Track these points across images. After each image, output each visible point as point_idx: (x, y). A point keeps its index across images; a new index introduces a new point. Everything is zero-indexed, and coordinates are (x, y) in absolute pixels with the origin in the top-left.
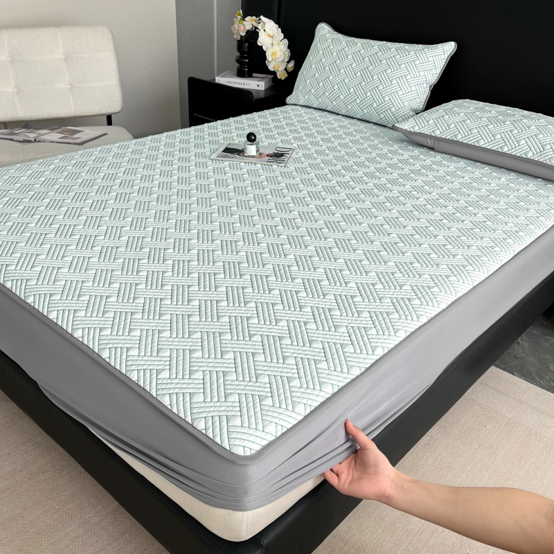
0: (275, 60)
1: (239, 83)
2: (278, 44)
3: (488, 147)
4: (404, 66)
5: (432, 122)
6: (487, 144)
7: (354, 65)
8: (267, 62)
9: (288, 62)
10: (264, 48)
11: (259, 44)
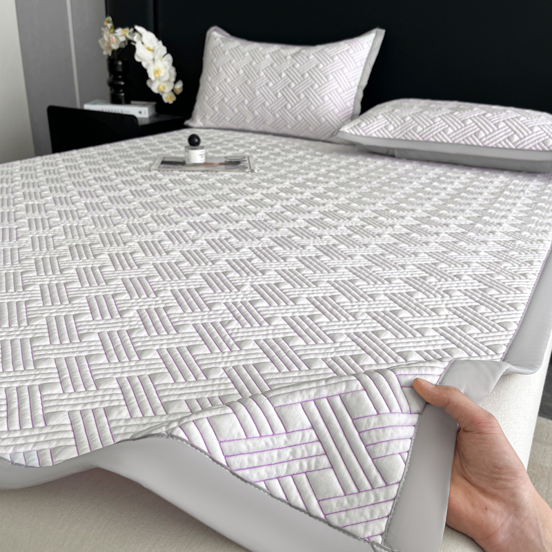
0: (159, 80)
2: (161, 60)
8: (148, 83)
9: (175, 83)
10: (144, 65)
11: (138, 60)
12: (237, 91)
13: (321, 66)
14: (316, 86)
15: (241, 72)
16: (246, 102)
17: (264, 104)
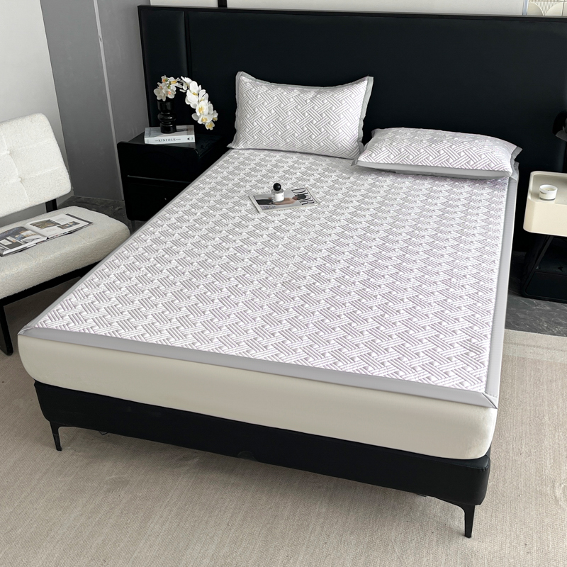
0: (203, 114)
1: (169, 140)
2: (203, 100)
9: (213, 114)
10: (192, 106)
11: (187, 103)
12: (272, 125)
13: (334, 108)
14: (332, 123)
15: (273, 112)
16: (280, 133)
17: (294, 135)
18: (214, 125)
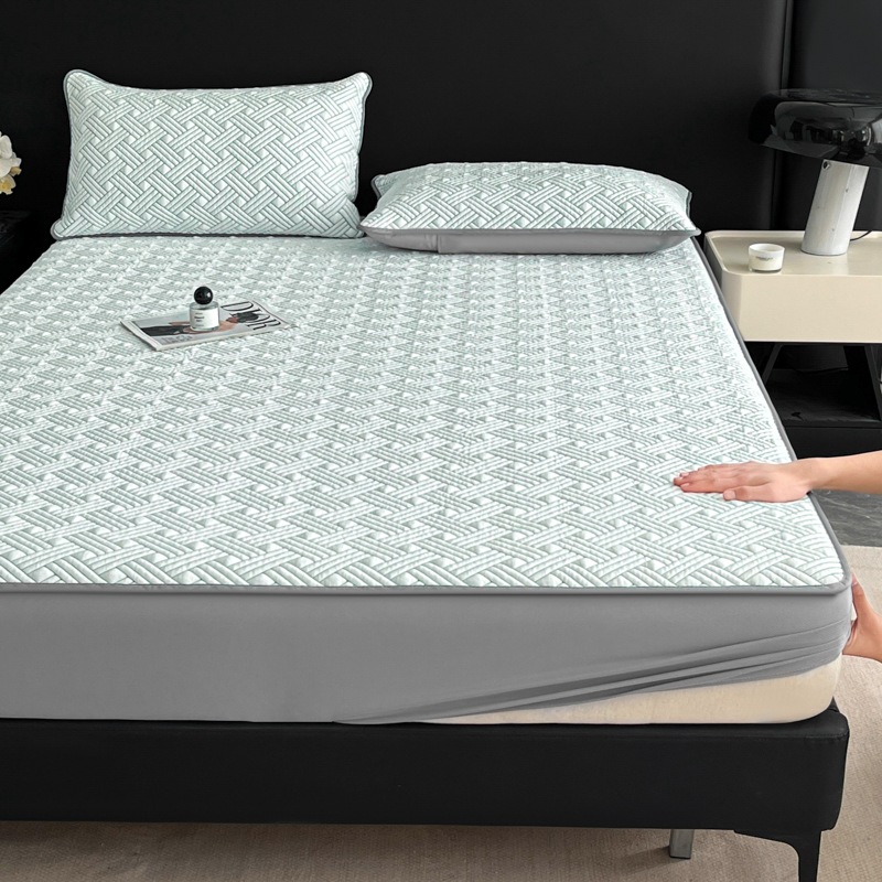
3: (539, 227)
4: (307, 126)
5: (423, 207)
6: (535, 223)
7: (208, 139)
18: (13, 185)
